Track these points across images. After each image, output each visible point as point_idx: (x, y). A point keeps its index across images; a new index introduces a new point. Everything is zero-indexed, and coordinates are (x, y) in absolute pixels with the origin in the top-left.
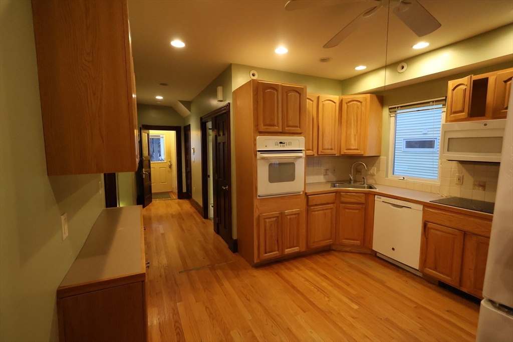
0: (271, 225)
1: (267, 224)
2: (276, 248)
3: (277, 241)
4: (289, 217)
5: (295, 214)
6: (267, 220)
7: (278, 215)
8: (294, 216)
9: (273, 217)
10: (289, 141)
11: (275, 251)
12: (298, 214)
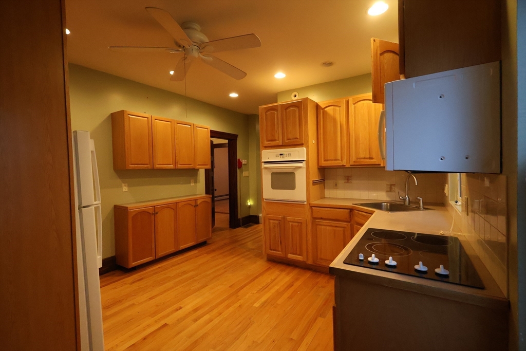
0: (275, 226)
1: (271, 224)
2: (280, 249)
3: (281, 243)
4: (291, 223)
5: (298, 223)
6: (272, 221)
7: (280, 219)
8: (297, 224)
9: (277, 220)
10: (289, 153)
11: (279, 251)
12: (301, 223)
